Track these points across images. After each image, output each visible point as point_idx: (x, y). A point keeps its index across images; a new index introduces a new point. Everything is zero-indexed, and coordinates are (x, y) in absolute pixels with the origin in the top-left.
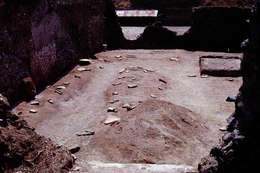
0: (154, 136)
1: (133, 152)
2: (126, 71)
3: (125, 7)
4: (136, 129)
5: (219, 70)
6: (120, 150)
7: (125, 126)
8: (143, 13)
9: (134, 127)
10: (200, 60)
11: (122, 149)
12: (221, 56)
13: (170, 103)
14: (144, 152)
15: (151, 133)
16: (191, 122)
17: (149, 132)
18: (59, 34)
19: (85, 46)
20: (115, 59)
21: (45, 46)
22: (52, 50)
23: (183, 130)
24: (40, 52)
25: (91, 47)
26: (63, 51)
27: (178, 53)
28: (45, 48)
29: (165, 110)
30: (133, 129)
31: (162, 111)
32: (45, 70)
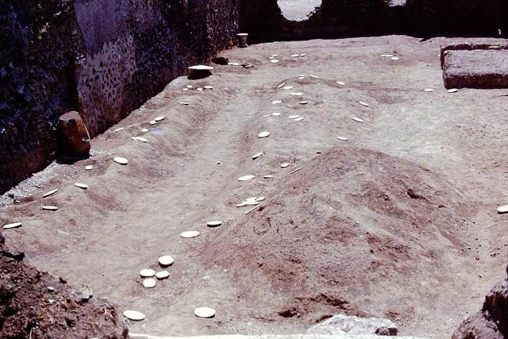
0: (345, 237)
1: (296, 278)
2: (285, 88)
4: (303, 222)
5: (483, 75)
6: (266, 273)
7: (277, 215)
9: (297, 218)
10: (443, 56)
11: (270, 270)
12: (486, 43)
13: (381, 153)
14: (323, 276)
15: (337, 230)
16: (430, 197)
17: (331, 228)
18: (139, 15)
19: (200, 38)
20: (264, 62)
21: (108, 43)
22: (126, 50)
23: (411, 217)
24: (97, 56)
25: (215, 39)
26: (150, 50)
27: (397, 43)
28: (108, 46)
29: (368, 170)
30: (294, 222)
31: (362, 175)
32: (112, 94)
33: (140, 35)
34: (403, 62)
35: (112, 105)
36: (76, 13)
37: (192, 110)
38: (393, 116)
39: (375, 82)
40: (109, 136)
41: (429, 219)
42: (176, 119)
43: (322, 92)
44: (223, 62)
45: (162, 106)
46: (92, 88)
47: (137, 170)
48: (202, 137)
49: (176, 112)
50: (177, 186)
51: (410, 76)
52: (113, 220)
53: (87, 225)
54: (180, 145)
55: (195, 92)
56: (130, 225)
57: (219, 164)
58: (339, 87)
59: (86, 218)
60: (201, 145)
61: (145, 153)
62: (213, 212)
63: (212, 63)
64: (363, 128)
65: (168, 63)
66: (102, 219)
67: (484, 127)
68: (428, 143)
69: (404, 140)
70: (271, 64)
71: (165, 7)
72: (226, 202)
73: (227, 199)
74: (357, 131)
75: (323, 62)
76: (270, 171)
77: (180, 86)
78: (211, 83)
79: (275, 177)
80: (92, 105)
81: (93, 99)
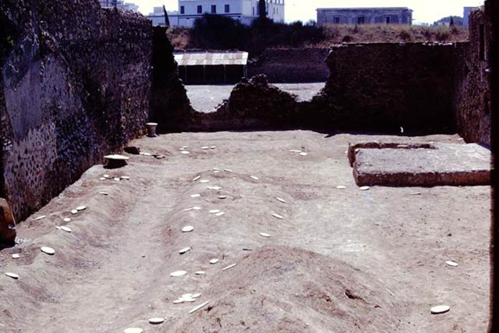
2: (201, 181)
3: (184, 46)
4: (255, 323)
5: (394, 174)
7: (227, 316)
8: (219, 59)
9: (249, 319)
10: (353, 153)
12: (395, 142)
13: (313, 253)
16: (366, 297)
17: (283, 330)
18: (62, 102)
19: (114, 127)
20: (175, 153)
21: (33, 129)
22: (48, 137)
23: (352, 318)
24: (22, 143)
25: (127, 128)
26: (70, 138)
27: (303, 138)
28: (33, 133)
29: (307, 271)
30: (246, 323)
31: (302, 275)
32: (34, 181)
33: (61, 123)
34: (311, 158)
35: (34, 192)
36: (6, 98)
37: (112, 201)
38: (310, 213)
39: (286, 177)
40: (31, 224)
41: (368, 320)
42: (97, 209)
43: (239, 187)
44: (135, 151)
45: (81, 194)
46: (17, 175)
47: (64, 260)
48: (123, 228)
49: (96, 202)
50: (105, 279)
51: (320, 173)
52: (46, 312)
53: (22, 317)
54: (102, 236)
55: (113, 182)
56: (65, 318)
57: (144, 257)
58: (253, 182)
59: (20, 309)
60: (123, 237)
61: (70, 243)
62: (152, 308)
63: (124, 152)
64: (284, 225)
65: (85, 151)
66: (35, 311)
67: (402, 226)
68: (349, 241)
69: (325, 238)
70: (181, 156)
71: (86, 95)
72: (162, 298)
73: (164, 295)
74: (278, 228)
75: (233, 156)
76: (201, 267)
77: (97, 175)
78: (127, 173)
79: (207, 274)
80: (16, 192)
81: (17, 187)
